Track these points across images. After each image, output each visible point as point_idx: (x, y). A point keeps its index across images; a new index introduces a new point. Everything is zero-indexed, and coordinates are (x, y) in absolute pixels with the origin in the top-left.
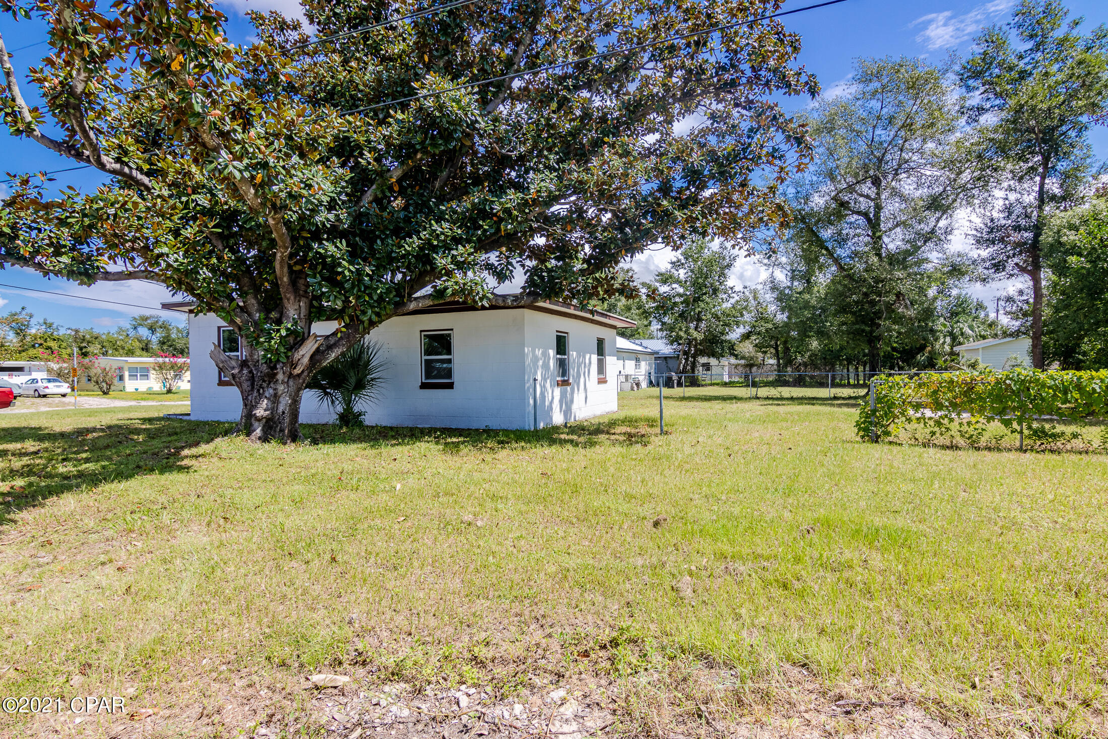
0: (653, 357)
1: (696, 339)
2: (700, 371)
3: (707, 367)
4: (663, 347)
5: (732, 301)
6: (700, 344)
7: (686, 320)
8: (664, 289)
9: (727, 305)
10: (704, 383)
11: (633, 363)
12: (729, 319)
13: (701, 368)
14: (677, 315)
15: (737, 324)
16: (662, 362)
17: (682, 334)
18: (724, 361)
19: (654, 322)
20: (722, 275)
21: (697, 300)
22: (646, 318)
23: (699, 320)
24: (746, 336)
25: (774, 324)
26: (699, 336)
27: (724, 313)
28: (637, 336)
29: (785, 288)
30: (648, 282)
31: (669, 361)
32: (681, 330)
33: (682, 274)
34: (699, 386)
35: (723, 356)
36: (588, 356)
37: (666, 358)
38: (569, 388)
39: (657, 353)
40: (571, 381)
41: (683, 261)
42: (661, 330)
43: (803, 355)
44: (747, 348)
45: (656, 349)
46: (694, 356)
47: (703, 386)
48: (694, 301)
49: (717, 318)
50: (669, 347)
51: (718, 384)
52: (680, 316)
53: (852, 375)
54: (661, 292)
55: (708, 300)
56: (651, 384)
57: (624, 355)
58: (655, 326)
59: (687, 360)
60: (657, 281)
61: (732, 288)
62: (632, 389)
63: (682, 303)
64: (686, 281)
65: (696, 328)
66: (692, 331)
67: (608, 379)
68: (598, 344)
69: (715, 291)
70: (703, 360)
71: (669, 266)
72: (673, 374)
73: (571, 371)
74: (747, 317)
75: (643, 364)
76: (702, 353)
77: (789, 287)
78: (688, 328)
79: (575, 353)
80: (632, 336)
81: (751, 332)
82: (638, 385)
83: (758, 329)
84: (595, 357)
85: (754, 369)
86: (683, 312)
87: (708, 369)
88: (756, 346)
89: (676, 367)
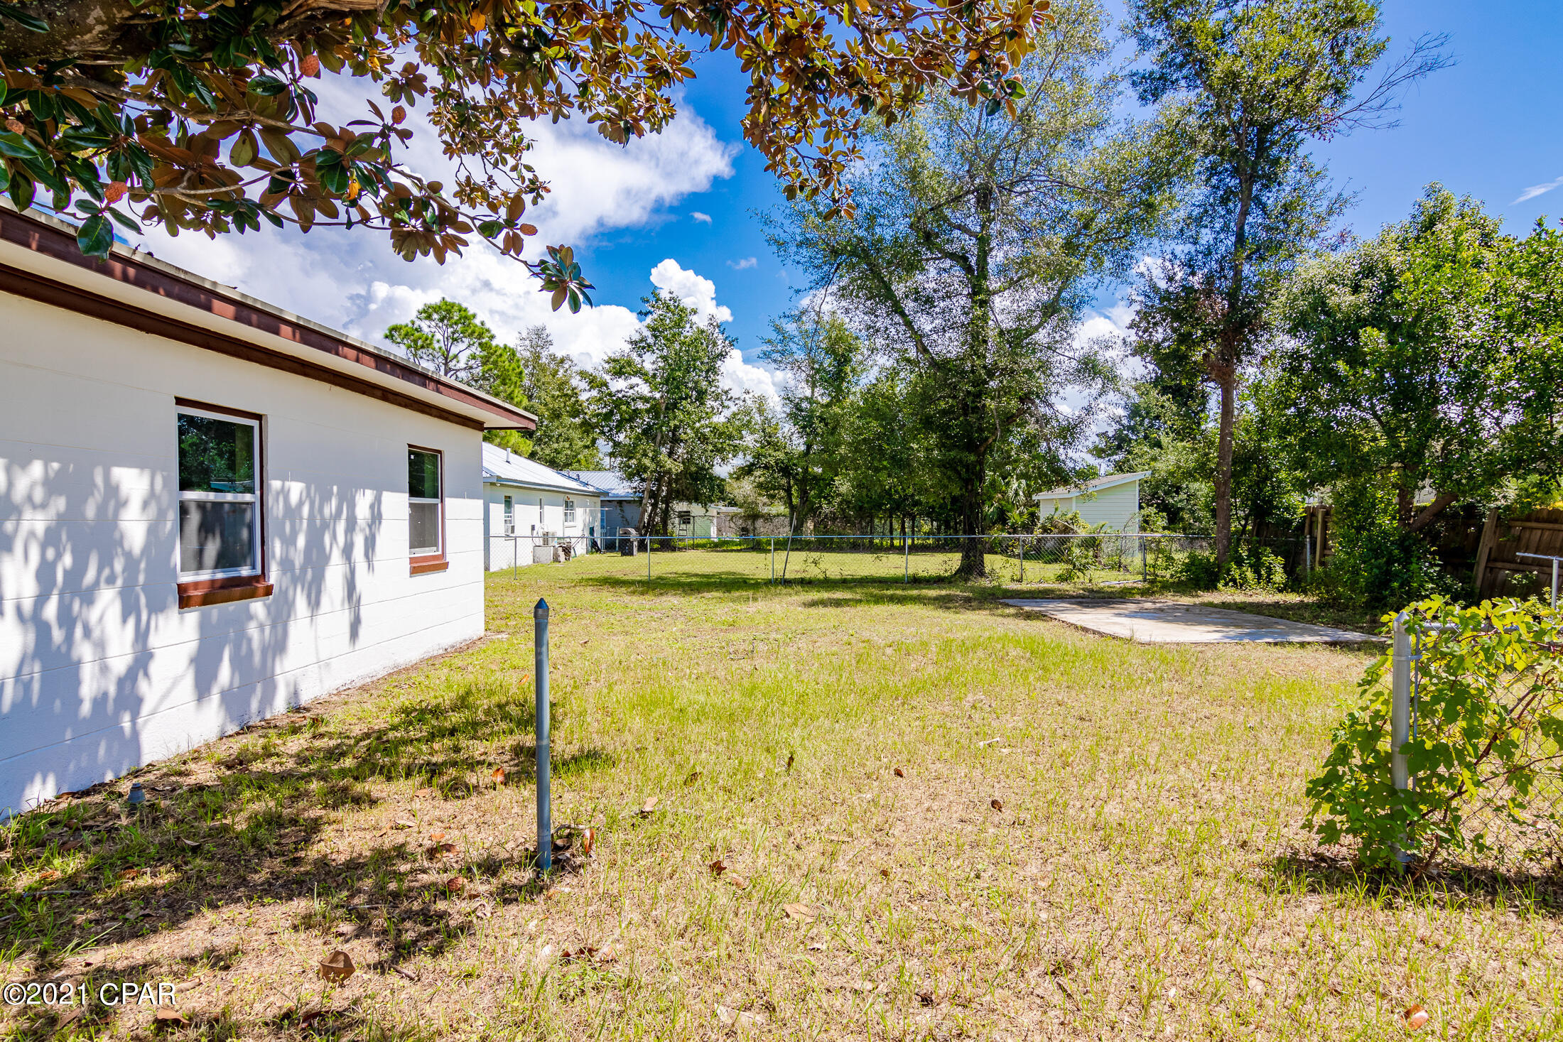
0: (598, 500)
1: (669, 472)
2: (676, 528)
3: (685, 518)
4: (617, 485)
5: (727, 413)
6: (676, 481)
7: (654, 440)
8: (618, 385)
9: (719, 419)
10: (681, 544)
11: (560, 510)
12: (724, 441)
13: (677, 521)
14: (639, 431)
15: (735, 450)
16: (613, 508)
17: (647, 462)
18: (713, 510)
19: (601, 442)
20: (712, 370)
21: (673, 406)
22: (587, 432)
23: (676, 440)
24: (747, 471)
25: (786, 454)
26: (675, 467)
27: (715, 430)
28: (575, 465)
29: (801, 399)
30: (590, 370)
31: (626, 507)
32: (645, 455)
33: (649, 362)
34: (674, 549)
35: (712, 502)
36: (363, 502)
37: (620, 502)
38: (257, 607)
39: (606, 493)
40: (274, 577)
41: (651, 340)
42: (612, 455)
43: (830, 503)
44: (745, 488)
45: (604, 486)
46: (667, 501)
47: (680, 549)
48: (667, 408)
49: (704, 439)
50: (626, 484)
51: (703, 546)
52: (645, 432)
53: (897, 533)
54: (613, 389)
55: (690, 408)
56: (594, 547)
57: (543, 496)
58: (604, 446)
59: (655, 506)
60: (608, 372)
61: (726, 392)
62: (556, 559)
63: (648, 411)
64: (654, 376)
65: (670, 454)
66: (663, 457)
67: (449, 558)
68: (411, 463)
69: (701, 395)
70: (680, 506)
71: (627, 348)
72: (633, 531)
73: (277, 547)
74: (749, 440)
75: (579, 512)
76: (681, 495)
77: (807, 398)
78: (657, 453)
79: (296, 489)
80: (567, 465)
81: (753, 464)
82: (567, 551)
83: (764, 460)
84: (398, 504)
85: (759, 523)
86: (650, 427)
87: (687, 522)
88: (760, 486)
89: (637, 517)
